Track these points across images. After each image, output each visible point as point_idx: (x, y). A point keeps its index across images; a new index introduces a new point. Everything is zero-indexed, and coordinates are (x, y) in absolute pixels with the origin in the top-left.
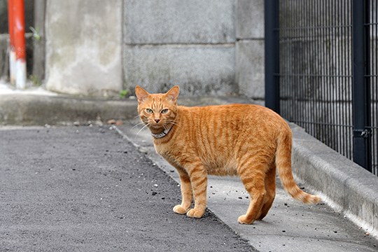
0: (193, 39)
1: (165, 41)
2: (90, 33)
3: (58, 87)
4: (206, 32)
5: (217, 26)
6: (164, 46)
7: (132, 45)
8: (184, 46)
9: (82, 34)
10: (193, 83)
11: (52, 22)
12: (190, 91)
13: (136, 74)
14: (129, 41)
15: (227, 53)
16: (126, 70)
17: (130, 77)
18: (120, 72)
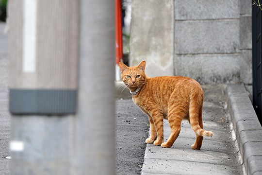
0: (216, 51)
1: (199, 52)
2: (155, 48)
4: (224, 46)
5: (230, 43)
6: (198, 55)
7: (180, 55)
8: (211, 55)
9: (150, 49)
10: (216, 77)
11: (133, 42)
12: (214, 81)
13: (182, 72)
14: (178, 53)
15: (236, 59)
16: (176, 69)
17: (178, 73)
18: (172, 71)
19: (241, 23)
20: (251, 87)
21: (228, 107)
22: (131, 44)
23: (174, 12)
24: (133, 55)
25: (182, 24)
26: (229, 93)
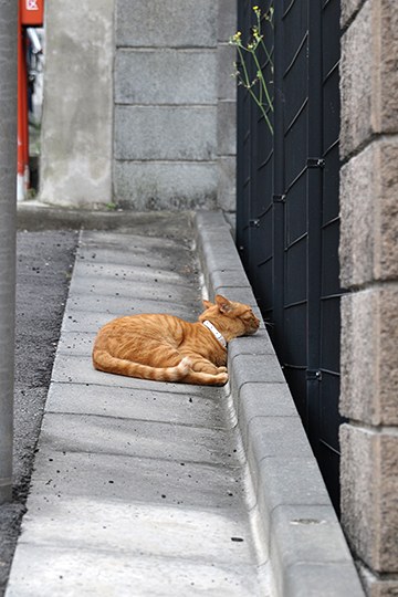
0: (180, 156)
1: (153, 157)
2: (82, 149)
3: (51, 199)
4: (192, 149)
5: (202, 144)
6: (152, 162)
7: (122, 160)
8: (171, 162)
9: (74, 150)
10: (179, 198)
11: (46, 137)
12: (175, 204)
13: (125, 188)
14: (119, 157)
15: (211, 170)
16: (115, 185)
17: (119, 191)
18: (110, 186)
19: (219, 113)
20: (234, 216)
21: (197, 247)
22: (41, 140)
23: (114, 90)
24: (46, 159)
25: (126, 111)
26: (200, 226)
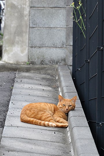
0: (52, 46)
1: (43, 46)
2: (18, 43)
3: (7, 61)
4: (57, 43)
5: (61, 42)
6: (43, 48)
7: (32, 47)
8: (49, 48)
9: (15, 43)
10: (52, 61)
11: (5, 39)
12: (51, 63)
13: (33, 57)
15: (64, 51)
16: (29, 56)
17: (31, 58)
18: (27, 56)
19: (67, 30)
20: (72, 67)
21: (58, 78)
22: (3, 40)
23: (29, 22)
24: (5, 47)
25: (34, 29)
26: (59, 70)
